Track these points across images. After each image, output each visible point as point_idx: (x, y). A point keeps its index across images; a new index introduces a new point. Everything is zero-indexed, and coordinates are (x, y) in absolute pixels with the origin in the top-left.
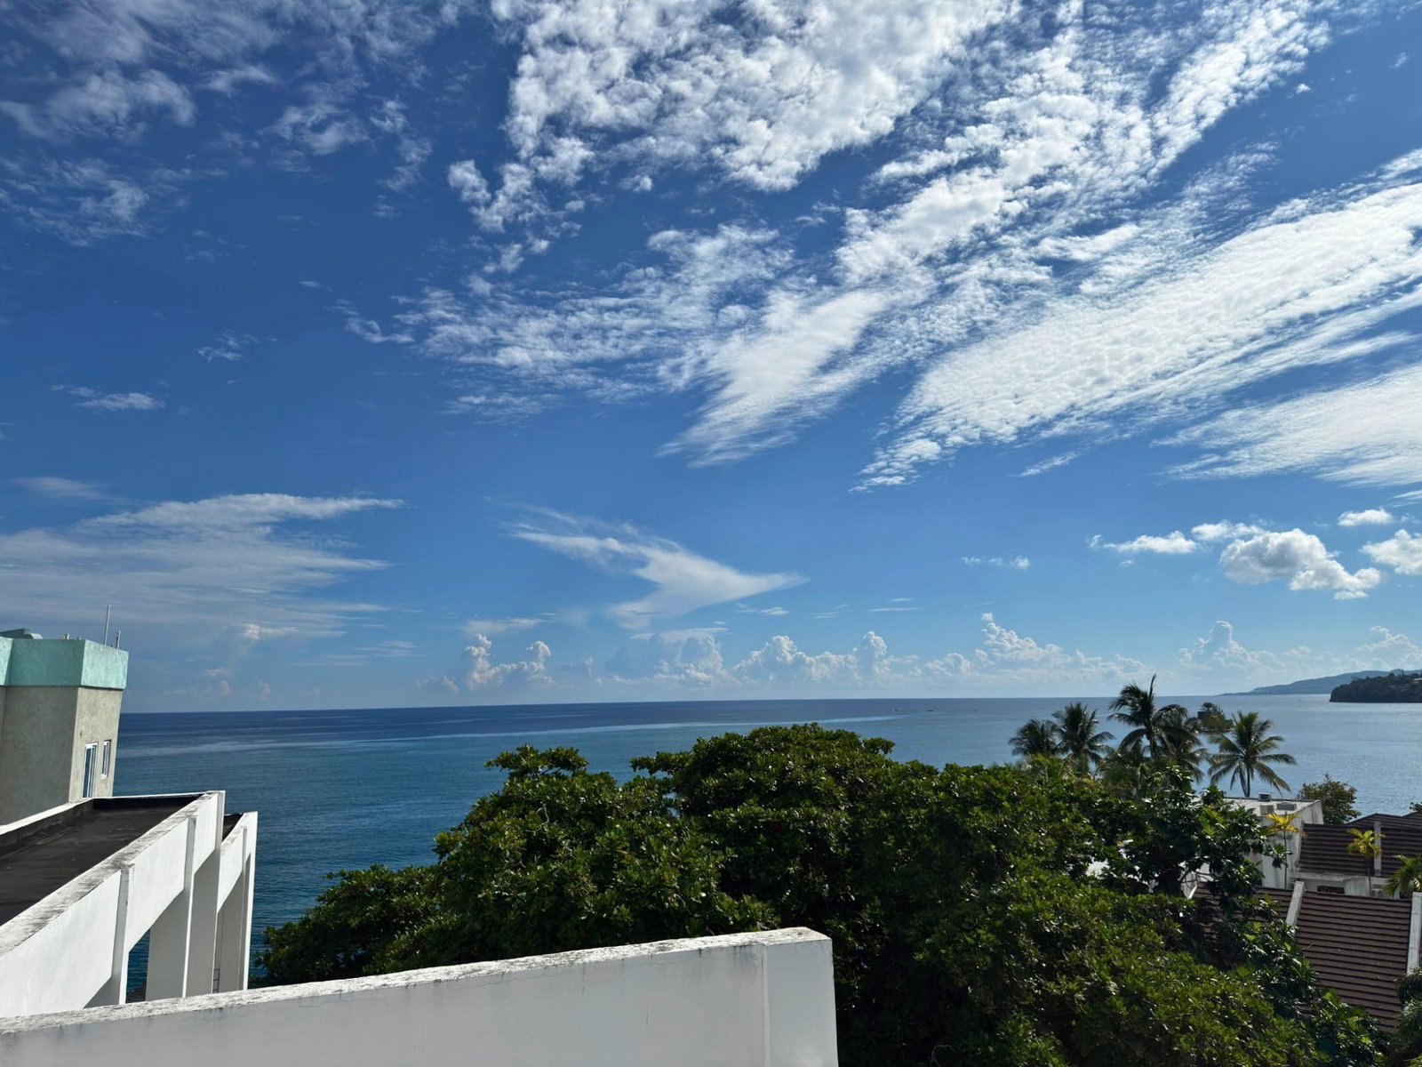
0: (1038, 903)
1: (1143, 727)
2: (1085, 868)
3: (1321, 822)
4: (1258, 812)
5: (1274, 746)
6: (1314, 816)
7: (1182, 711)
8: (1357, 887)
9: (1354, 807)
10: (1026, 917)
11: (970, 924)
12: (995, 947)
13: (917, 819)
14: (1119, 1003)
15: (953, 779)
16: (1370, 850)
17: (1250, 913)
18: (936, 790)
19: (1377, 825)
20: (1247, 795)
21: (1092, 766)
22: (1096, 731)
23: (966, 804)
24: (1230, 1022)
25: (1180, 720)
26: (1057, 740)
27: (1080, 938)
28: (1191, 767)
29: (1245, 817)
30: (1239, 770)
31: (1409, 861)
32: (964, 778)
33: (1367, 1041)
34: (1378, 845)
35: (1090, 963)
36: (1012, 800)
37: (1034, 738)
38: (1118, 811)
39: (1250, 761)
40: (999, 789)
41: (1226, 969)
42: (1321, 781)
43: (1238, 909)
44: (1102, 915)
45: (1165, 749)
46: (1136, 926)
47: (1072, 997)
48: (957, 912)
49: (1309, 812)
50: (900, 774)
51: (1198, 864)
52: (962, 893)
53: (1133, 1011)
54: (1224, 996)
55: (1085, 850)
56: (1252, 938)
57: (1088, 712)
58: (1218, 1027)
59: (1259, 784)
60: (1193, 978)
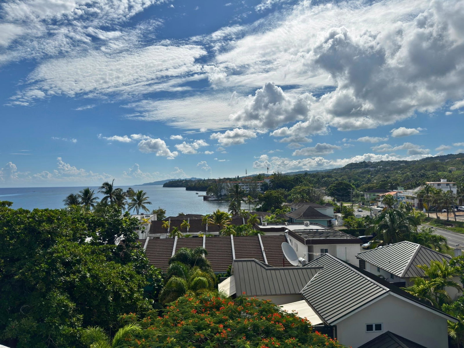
0: (64, 252)
1: (109, 195)
2: (85, 240)
3: (156, 220)
4: (139, 218)
5: (146, 199)
6: (154, 218)
7: (121, 190)
8: (163, 236)
9: (165, 215)
10: (59, 257)
11: (38, 263)
12: (47, 269)
13: (20, 229)
14: (90, 279)
15: (36, 214)
16: (167, 226)
17: (134, 247)
18: (28, 218)
19: (170, 219)
20: (138, 214)
21: (91, 208)
22: (93, 197)
23: (40, 222)
24: (123, 279)
25: (120, 193)
26: (80, 200)
27: (79, 262)
28: (122, 207)
29: (136, 220)
30: (136, 207)
31: (175, 228)
32: (40, 213)
33: (160, 277)
34: (169, 225)
35: (82, 269)
36: (58, 219)
37: (72, 200)
38: (97, 221)
39: (139, 204)
40: (54, 216)
41: (125, 264)
42: (158, 209)
43: (130, 246)
44: (87, 254)
45: (115, 202)
46: (98, 255)
47: (74, 281)
48: (33, 259)
49: (153, 217)
50: (14, 213)
51: (120, 235)
52: (36, 253)
53: (94, 281)
54: (122, 272)
55: (85, 235)
56: (133, 254)
57: (91, 191)
58: (120, 281)
59: (141, 211)
60: (114, 268)
